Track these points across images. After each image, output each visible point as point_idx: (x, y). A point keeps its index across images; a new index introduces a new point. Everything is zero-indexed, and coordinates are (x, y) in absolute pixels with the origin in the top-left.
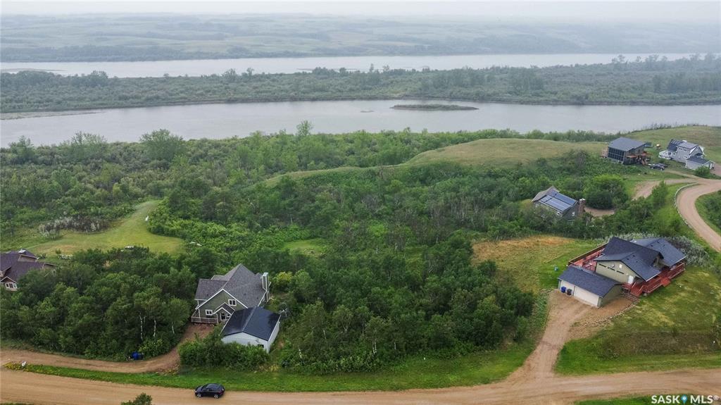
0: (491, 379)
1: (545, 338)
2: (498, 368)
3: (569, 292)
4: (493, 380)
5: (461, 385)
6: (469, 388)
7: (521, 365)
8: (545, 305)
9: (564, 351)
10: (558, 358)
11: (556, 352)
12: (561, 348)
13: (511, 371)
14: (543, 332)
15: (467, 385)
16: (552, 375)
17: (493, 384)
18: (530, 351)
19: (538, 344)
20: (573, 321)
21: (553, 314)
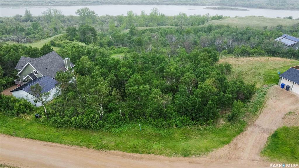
0: (193, 152)
1: (258, 122)
2: (204, 143)
3: (288, 88)
4: (194, 154)
5: (160, 154)
6: (167, 158)
7: (228, 143)
8: (265, 96)
9: (275, 136)
10: (267, 142)
11: (267, 135)
12: (273, 133)
13: (216, 147)
14: (257, 116)
15: (167, 155)
16: (258, 158)
17: (193, 158)
18: (240, 131)
19: (251, 125)
20: (288, 110)
21: (270, 103)
